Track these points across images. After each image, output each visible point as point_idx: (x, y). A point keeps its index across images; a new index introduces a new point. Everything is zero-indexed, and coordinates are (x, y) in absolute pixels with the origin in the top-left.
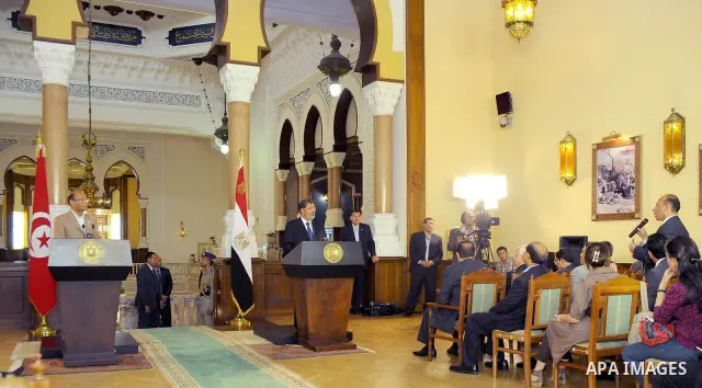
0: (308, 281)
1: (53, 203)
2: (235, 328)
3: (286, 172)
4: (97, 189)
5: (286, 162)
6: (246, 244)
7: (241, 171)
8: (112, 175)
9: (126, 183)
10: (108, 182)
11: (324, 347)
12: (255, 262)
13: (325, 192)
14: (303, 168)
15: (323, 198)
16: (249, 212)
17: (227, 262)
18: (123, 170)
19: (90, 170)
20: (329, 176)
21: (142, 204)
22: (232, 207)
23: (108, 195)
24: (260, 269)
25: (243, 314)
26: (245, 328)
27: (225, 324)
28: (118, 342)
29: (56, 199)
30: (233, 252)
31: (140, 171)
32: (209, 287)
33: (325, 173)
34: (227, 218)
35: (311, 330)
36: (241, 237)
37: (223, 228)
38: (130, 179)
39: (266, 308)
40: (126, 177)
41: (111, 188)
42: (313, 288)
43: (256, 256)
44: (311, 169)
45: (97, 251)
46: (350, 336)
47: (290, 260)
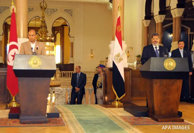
0: (155, 81)
1: (20, 37)
2: (114, 107)
3: (149, 21)
4: (47, 32)
5: (149, 16)
6: (121, 60)
7: (119, 19)
8: (56, 25)
9: (63, 29)
10: (54, 29)
11: (164, 120)
12: (126, 70)
13: (171, 32)
14: (158, 19)
15: (171, 36)
16: (123, 42)
17: (110, 69)
18: (61, 22)
19: (44, 22)
20: (174, 23)
21: (71, 40)
22: (114, 39)
23: (54, 35)
24: (129, 74)
25: (119, 99)
26: (119, 107)
27: (108, 104)
28: (48, 111)
29: (22, 35)
30: (114, 64)
31: (70, 22)
32: (101, 83)
33: (172, 21)
34: (111, 46)
35: (156, 109)
36: (118, 55)
37: (108, 51)
38: (65, 27)
39: (132, 96)
40: (63, 26)
41: (56, 32)
42: (157, 84)
43: (127, 67)
44: (163, 19)
45: (38, 62)
46: (180, 114)
47: (144, 68)
